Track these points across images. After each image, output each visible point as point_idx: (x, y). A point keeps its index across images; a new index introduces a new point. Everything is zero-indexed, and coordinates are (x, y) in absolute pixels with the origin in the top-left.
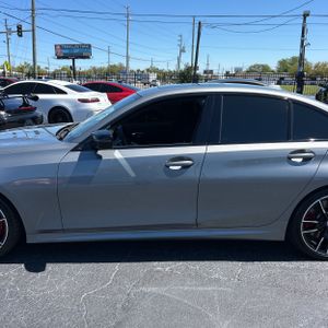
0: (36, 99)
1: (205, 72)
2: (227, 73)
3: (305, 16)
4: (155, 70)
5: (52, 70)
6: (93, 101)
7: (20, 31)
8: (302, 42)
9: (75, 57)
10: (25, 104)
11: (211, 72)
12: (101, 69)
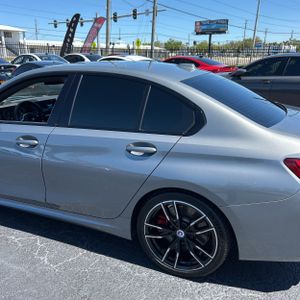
4: (296, 43)
9: (211, 32)
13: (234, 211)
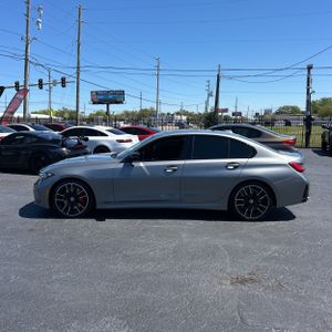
0: (87, 139)
1: (233, 114)
2: (257, 114)
3: (310, 68)
4: (186, 113)
5: (87, 114)
6: (127, 141)
7: (63, 82)
8: (308, 90)
9: (108, 102)
10: (79, 143)
11: (240, 114)
12: (133, 113)
13: (274, 185)
